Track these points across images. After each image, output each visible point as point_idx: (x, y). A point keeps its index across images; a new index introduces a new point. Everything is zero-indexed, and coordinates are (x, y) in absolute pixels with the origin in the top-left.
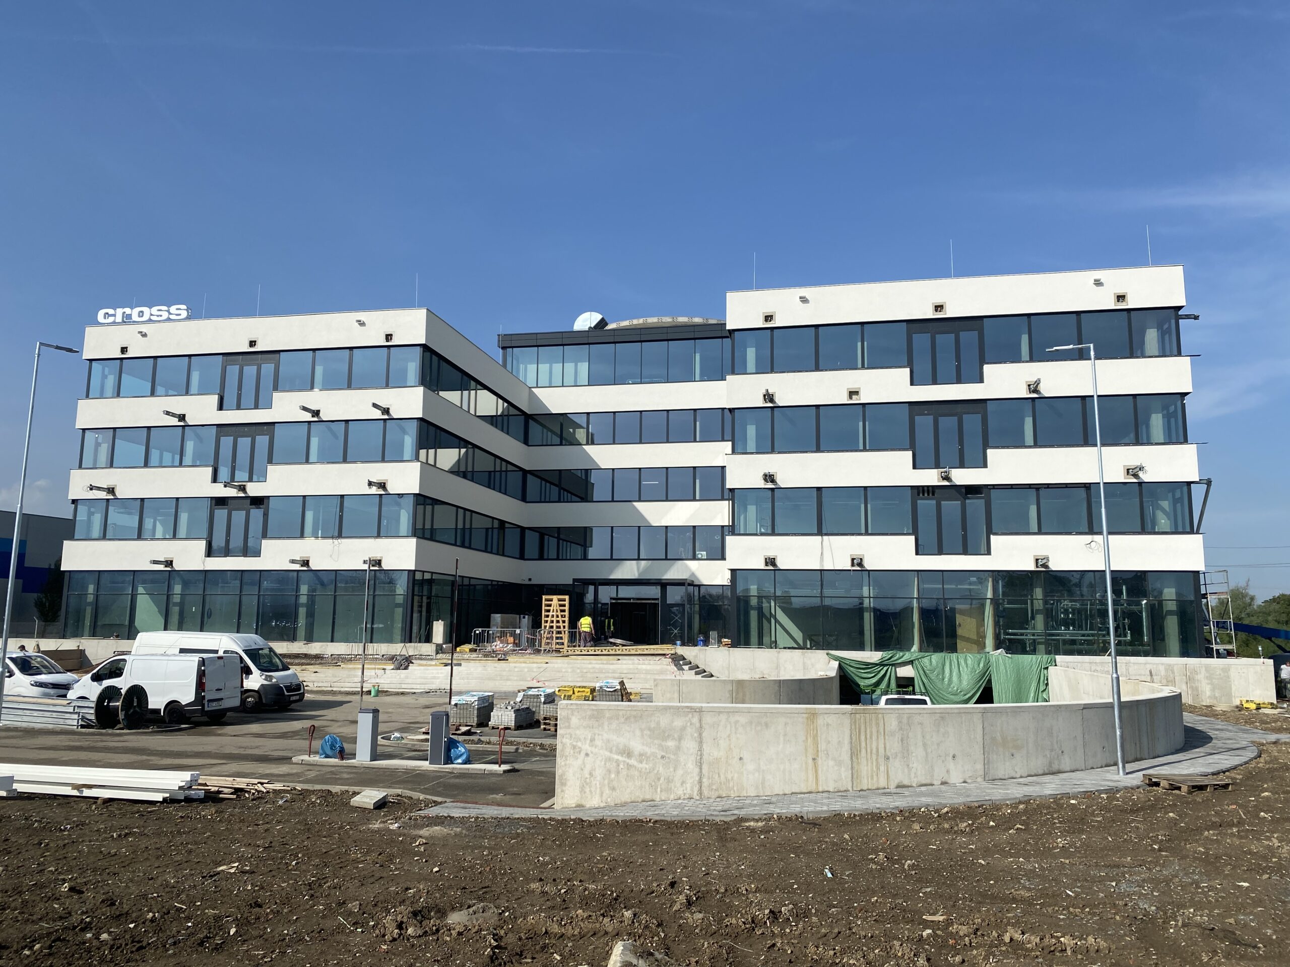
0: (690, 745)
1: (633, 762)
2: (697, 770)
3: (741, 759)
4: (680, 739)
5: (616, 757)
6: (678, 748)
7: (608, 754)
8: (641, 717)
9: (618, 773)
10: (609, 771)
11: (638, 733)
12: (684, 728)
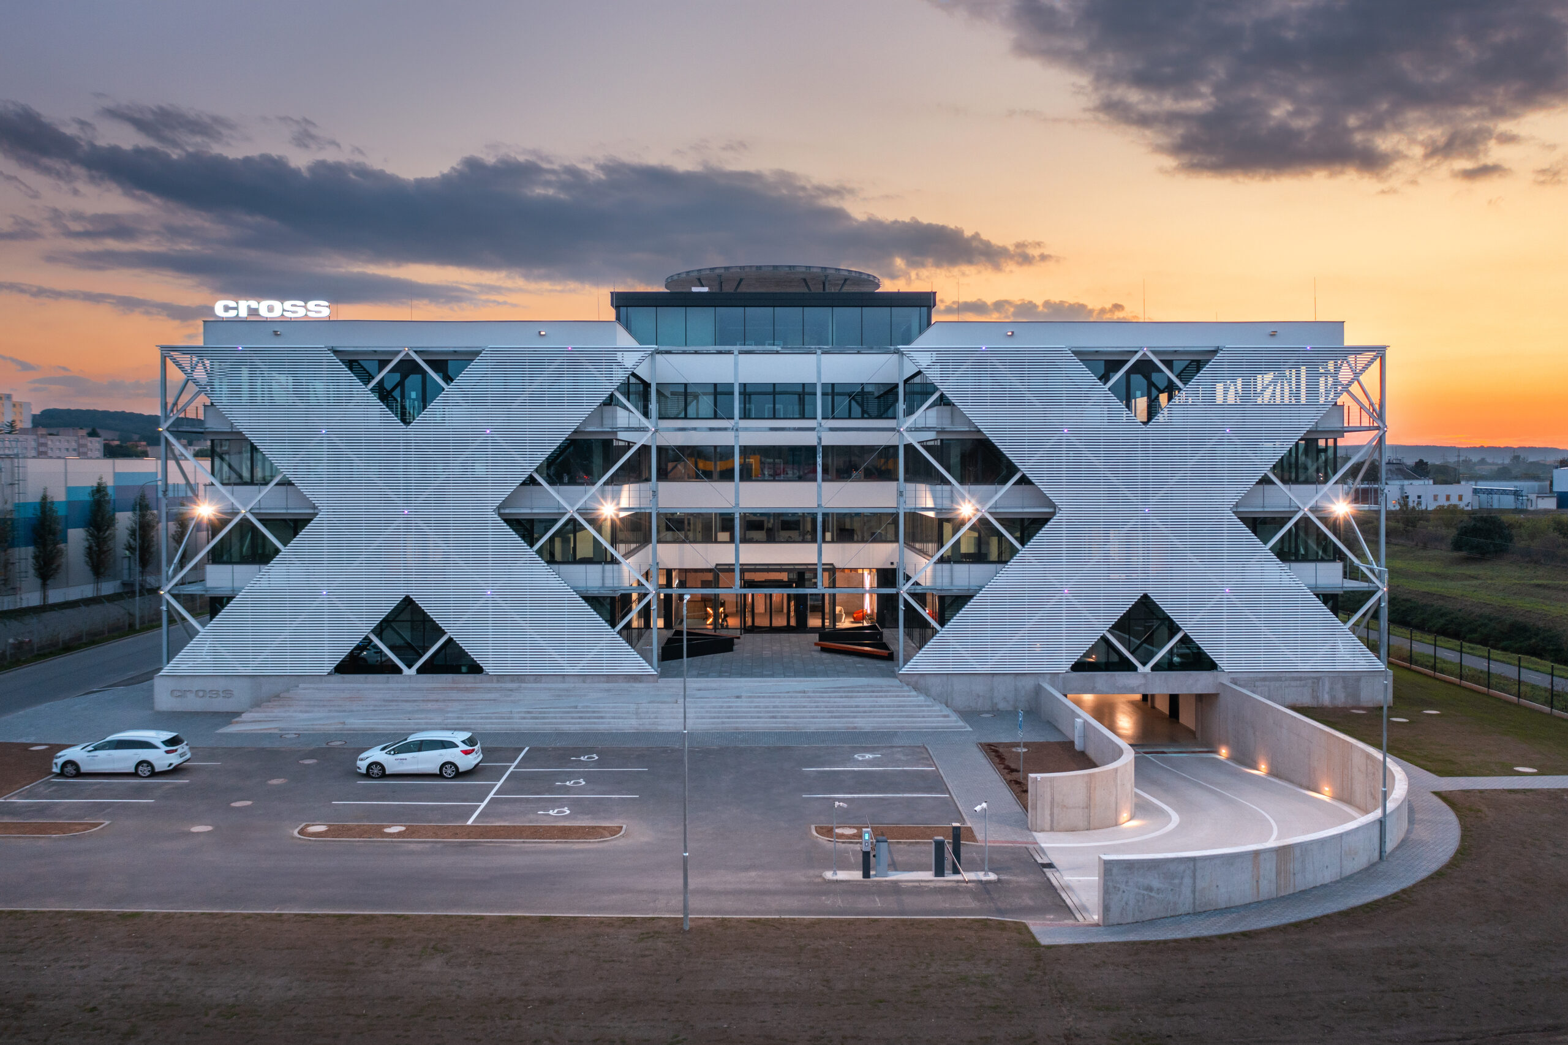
0: (1188, 881)
1: (1152, 894)
2: (1192, 896)
3: (1217, 886)
4: (1182, 878)
5: (1143, 892)
6: (1181, 884)
7: (1137, 890)
8: (1158, 866)
9: (1144, 901)
10: (1139, 901)
11: (1156, 876)
12: (1184, 871)
